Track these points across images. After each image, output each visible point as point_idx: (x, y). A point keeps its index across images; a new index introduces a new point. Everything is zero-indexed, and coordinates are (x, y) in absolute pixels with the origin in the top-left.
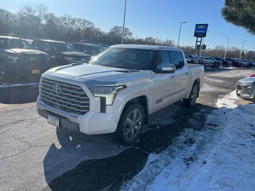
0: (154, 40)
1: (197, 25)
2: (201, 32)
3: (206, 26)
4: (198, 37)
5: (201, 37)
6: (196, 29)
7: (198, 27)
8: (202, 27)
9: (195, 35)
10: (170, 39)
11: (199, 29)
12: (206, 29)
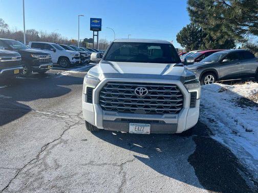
0: (37, 33)
1: (92, 19)
2: (96, 26)
3: (100, 20)
4: (94, 31)
5: (97, 31)
6: (91, 23)
7: (93, 21)
8: (96, 21)
9: (91, 29)
10: (55, 32)
11: (94, 23)
12: (100, 23)
